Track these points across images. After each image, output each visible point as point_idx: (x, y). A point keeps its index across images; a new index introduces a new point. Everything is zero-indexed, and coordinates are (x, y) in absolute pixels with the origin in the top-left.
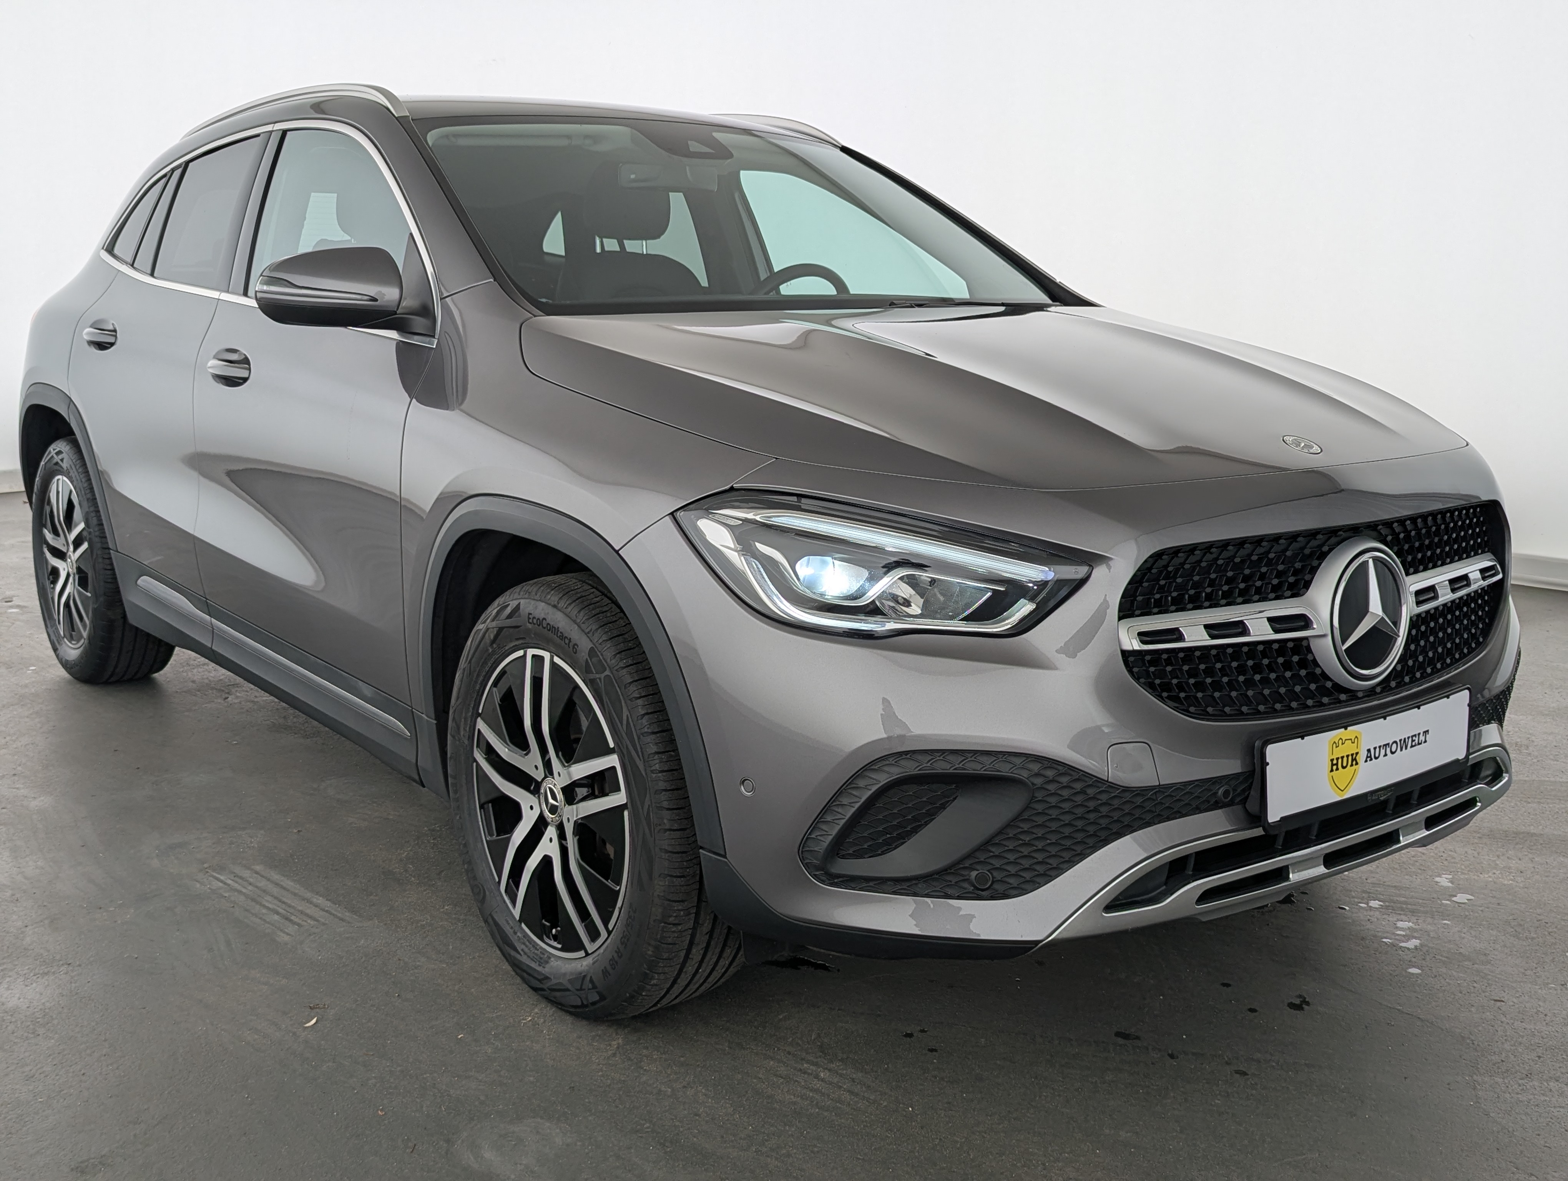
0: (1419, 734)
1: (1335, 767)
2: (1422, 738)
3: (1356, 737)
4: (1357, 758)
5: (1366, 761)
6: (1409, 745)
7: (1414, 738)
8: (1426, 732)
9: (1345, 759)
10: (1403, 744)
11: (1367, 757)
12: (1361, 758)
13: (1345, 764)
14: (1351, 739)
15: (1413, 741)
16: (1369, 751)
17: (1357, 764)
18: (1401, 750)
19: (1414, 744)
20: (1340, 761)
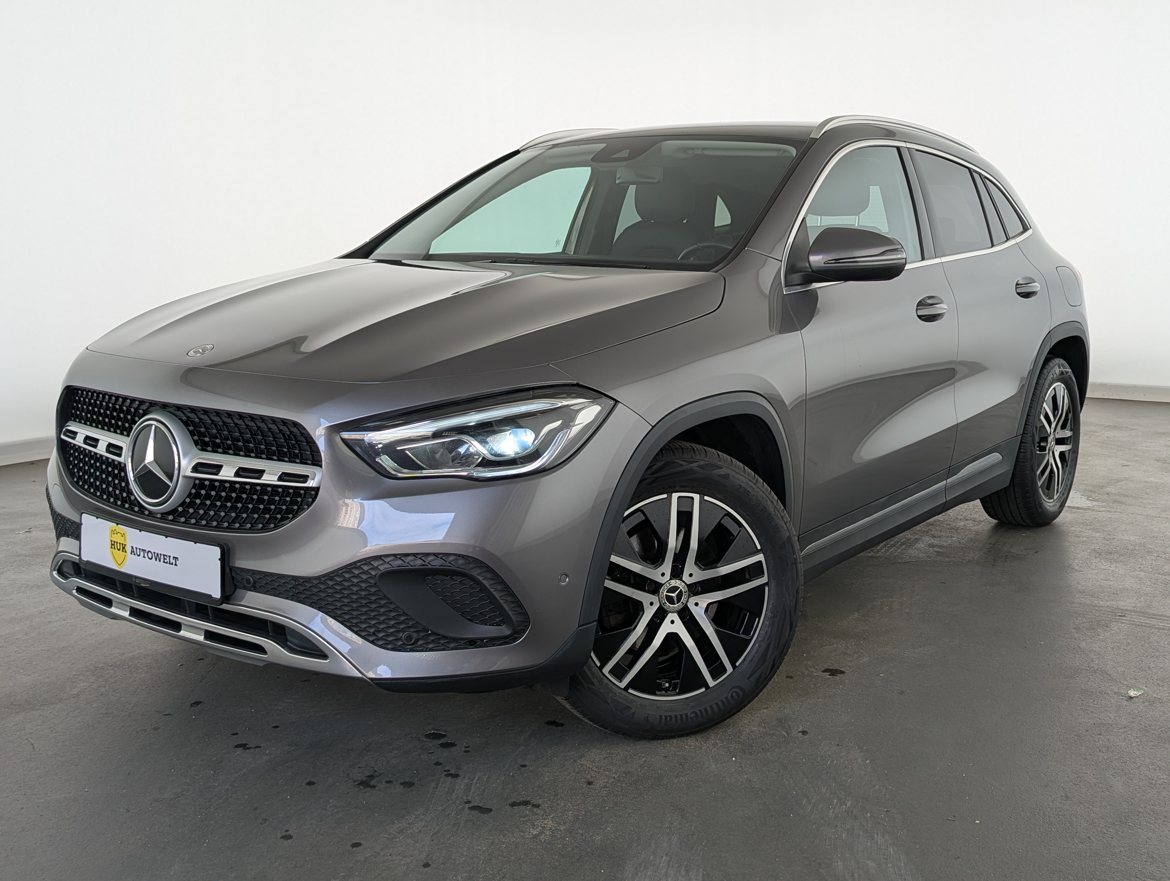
0: (170, 557)
1: (113, 546)
2: (172, 561)
3: (124, 534)
4: (126, 547)
5: (131, 554)
6: (162, 560)
7: (165, 557)
8: (176, 558)
9: (118, 545)
10: (158, 557)
11: (132, 552)
12: (128, 549)
13: (119, 548)
14: (121, 533)
15: (164, 559)
16: (132, 547)
17: (126, 552)
18: (156, 560)
19: (166, 561)
20: (116, 544)
